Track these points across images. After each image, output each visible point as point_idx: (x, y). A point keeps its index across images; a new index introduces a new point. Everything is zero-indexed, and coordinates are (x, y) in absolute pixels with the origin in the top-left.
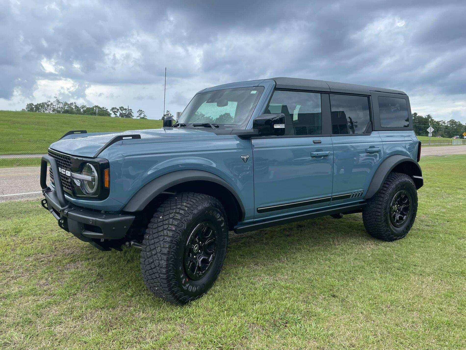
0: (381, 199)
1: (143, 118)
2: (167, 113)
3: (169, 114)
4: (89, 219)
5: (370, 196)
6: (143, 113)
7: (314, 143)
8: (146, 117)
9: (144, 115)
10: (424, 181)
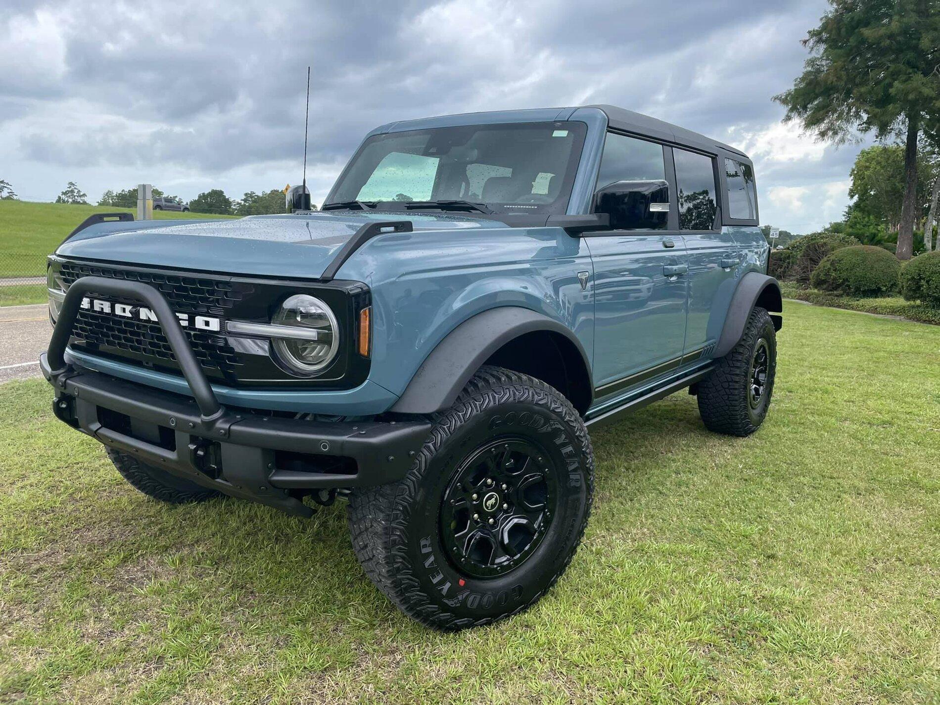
0: (740, 358)
1: (8, 198)
2: (70, 187)
3: (76, 191)
4: (319, 440)
5: (722, 351)
6: (8, 186)
7: (666, 247)
8: (15, 197)
9: (10, 191)
10: (783, 321)
